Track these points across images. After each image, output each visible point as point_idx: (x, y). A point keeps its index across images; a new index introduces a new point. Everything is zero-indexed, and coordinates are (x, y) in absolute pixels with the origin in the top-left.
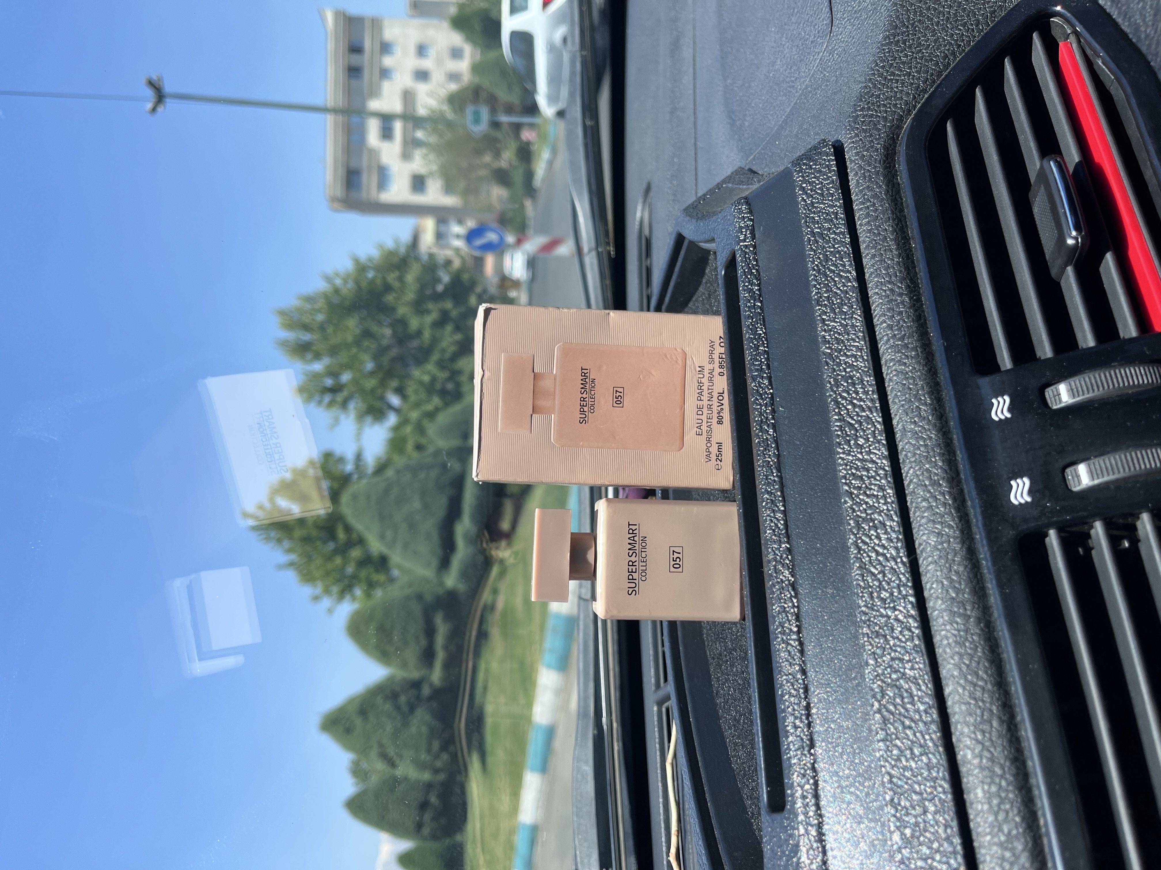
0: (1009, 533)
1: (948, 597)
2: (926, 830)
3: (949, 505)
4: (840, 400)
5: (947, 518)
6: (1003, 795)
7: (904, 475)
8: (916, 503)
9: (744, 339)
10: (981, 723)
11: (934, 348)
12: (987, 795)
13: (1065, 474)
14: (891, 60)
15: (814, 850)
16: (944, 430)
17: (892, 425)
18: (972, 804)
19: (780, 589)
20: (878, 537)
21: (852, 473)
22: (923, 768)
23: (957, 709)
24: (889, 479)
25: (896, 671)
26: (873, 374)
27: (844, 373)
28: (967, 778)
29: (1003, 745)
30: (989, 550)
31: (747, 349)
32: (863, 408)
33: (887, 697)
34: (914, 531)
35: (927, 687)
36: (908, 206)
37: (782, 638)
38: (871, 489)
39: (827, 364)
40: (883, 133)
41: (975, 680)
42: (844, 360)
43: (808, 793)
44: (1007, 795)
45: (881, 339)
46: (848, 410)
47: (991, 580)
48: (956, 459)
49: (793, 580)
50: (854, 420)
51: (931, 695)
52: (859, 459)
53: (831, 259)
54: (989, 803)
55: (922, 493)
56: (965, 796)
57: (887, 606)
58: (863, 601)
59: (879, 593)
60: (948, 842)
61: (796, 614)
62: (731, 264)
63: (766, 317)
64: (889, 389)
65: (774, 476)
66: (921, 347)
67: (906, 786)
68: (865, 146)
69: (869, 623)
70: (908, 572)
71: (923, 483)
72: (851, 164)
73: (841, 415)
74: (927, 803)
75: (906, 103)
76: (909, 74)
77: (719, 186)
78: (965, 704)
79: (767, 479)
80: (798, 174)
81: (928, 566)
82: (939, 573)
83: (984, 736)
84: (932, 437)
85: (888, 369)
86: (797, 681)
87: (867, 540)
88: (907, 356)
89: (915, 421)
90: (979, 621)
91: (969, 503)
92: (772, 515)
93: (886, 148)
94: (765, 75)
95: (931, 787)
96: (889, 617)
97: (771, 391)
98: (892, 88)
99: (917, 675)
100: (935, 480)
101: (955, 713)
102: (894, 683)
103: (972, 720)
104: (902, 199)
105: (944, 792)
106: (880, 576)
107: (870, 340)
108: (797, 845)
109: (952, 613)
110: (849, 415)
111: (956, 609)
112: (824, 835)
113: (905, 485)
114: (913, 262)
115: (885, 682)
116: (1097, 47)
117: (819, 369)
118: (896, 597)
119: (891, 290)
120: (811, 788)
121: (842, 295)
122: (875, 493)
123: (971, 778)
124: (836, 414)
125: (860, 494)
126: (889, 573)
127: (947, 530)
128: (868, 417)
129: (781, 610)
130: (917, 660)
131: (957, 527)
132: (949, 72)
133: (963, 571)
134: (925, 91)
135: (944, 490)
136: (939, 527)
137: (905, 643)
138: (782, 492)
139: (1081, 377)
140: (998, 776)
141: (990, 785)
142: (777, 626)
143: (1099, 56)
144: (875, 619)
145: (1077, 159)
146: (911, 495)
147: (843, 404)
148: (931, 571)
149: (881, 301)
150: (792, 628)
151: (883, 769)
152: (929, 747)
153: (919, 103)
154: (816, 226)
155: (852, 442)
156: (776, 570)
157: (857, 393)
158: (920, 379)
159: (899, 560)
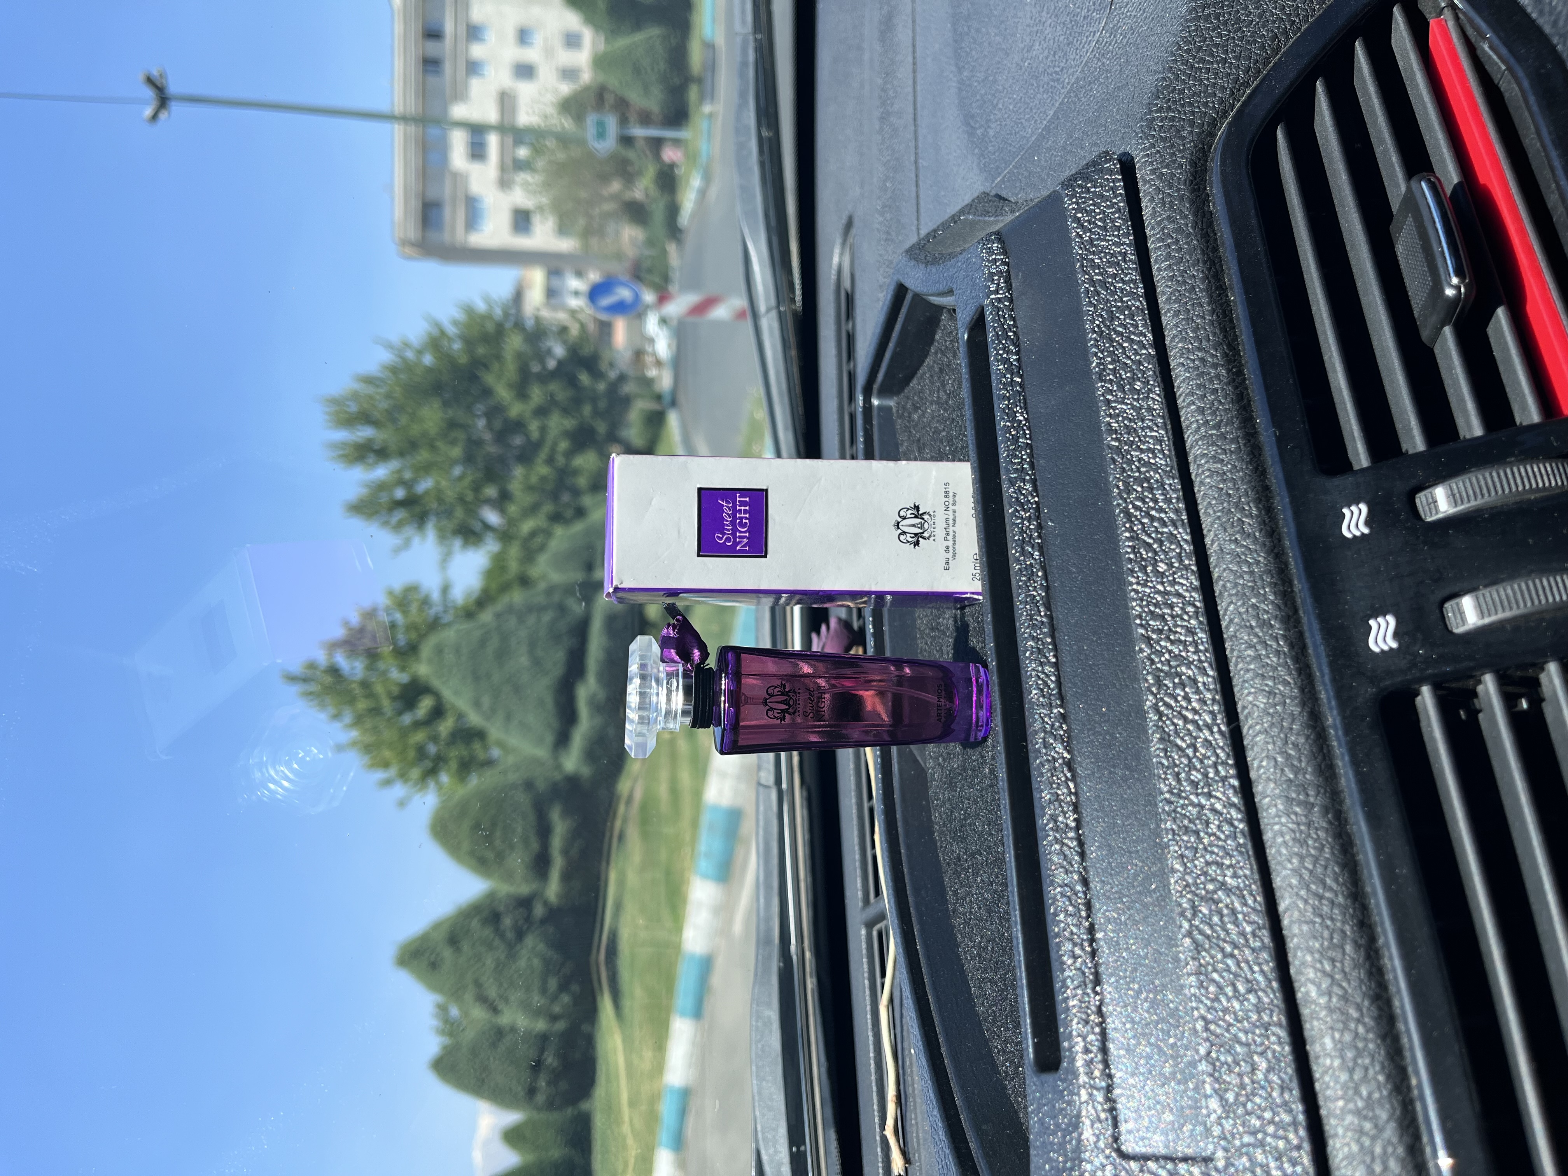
0: (1367, 692)
1: (1284, 778)
2: (1254, 1094)
3: (1285, 653)
4: (1132, 511)
5: (1282, 671)
6: (1360, 1045)
7: (1221, 613)
8: (1239, 651)
9: (998, 427)
10: (1329, 948)
11: (1262, 438)
12: (1339, 1046)
13: (1444, 610)
14: (1200, 42)
15: (1100, 1122)
16: (1276, 551)
17: (1204, 545)
18: (1318, 1057)
19: (1051, 770)
20: (1186, 698)
21: (1150, 610)
22: (1250, 1011)
23: (1296, 930)
24: (1201, 619)
25: (1213, 880)
26: (1177, 475)
27: (1137, 474)
28: (1311, 1023)
29: (1360, 978)
30: (1339, 714)
31: (1002, 442)
32: (1164, 521)
33: (1200, 915)
34: (1236, 690)
35: (1256, 900)
36: (1223, 243)
37: (1055, 837)
38: (1176, 632)
39: (1114, 461)
40: (1190, 142)
41: (1321, 891)
42: (1137, 456)
43: (1094, 1045)
44: (1366, 1046)
45: (1188, 426)
46: (1143, 524)
47: (1342, 754)
48: (1292, 591)
49: (1069, 757)
50: (1152, 538)
51: (1261, 911)
52: (1158, 592)
53: (1118, 317)
54: (1342, 1057)
55: (1246, 638)
56: (1308, 1047)
57: (1199, 791)
58: (1166, 785)
59: (1189, 773)
60: (1285, 1111)
61: (1073, 804)
62: (978, 324)
63: (1029, 398)
64: (1199, 496)
65: (1041, 616)
66: (1244, 438)
67: (1227, 1035)
68: (1164, 161)
69: (1174, 815)
70: (1228, 746)
71: (1248, 624)
72: (1144, 185)
73: (1134, 531)
74: (1256, 1058)
75: (1221, 102)
76: (1224, 61)
77: (954, 219)
78: (1306, 922)
79: (1031, 620)
80: (1070, 200)
81: (1255, 736)
82: (1270, 747)
83: (1334, 966)
84: (1259, 561)
85: (1198, 469)
86: (1076, 895)
87: (1173, 703)
88: (1225, 450)
89: (1236, 539)
90: (1326, 810)
91: (1310, 651)
92: (1040, 668)
93: (1193, 164)
94: (1018, 64)
95: (1260, 1036)
96: (1202, 807)
97: (1036, 499)
98: (1201, 80)
99: (1242, 885)
100: (1264, 620)
101: (1295, 935)
102: (1209, 896)
103: (1317, 945)
104: (1216, 234)
105: (1280, 1043)
106: (1190, 752)
107: (1173, 428)
108: (1078, 1116)
109: (1289, 800)
110: (1146, 532)
111: (1294, 795)
112: (1114, 1101)
113: (1223, 626)
114: (1231, 321)
115: (1197, 895)
116: (1483, 25)
117: (1103, 469)
118: (1212, 779)
119: (1202, 360)
120: (1097, 1040)
121: (1134, 367)
122: (1183, 638)
123: (1315, 1023)
124: (1127, 530)
125: (1161, 639)
126: (1203, 746)
127: (1282, 689)
128: (1171, 534)
129: (1052, 798)
130: (1241, 864)
131: (1295, 683)
132: (1280, 59)
133: (1303, 744)
134: (1246, 84)
135: (1277, 633)
136: (1270, 683)
137: (1225, 841)
138: (1053, 637)
139: (1465, 477)
140: (1353, 1019)
141: (1342, 1032)
142: (1048, 820)
143: (1484, 38)
144: (1183, 809)
145: (1456, 180)
146: (1231, 640)
147: (1136, 516)
148: (1260, 744)
149: (1188, 375)
150: (1069, 822)
151: (1196, 1013)
152: (1258, 982)
153: (1239, 101)
154: (1097, 271)
155: (1149, 569)
156: (1046, 745)
157: (1156, 501)
158: (1243, 480)
159: (1215, 729)
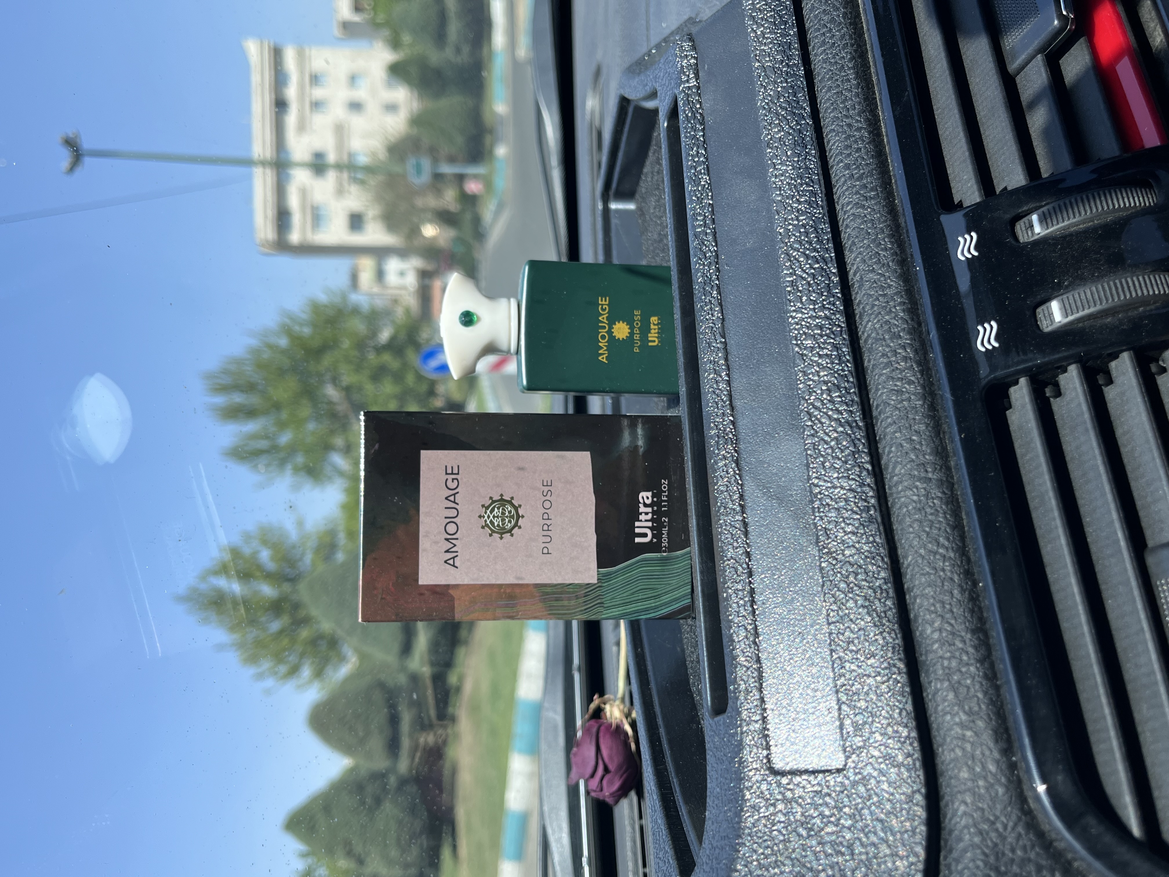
1: (909, 460)
3: (911, 359)
5: (909, 374)
6: (964, 670)
7: (861, 331)
8: (874, 360)
9: (686, 192)
10: (940, 593)
13: (1037, 314)
16: (905, 276)
17: (848, 277)
18: (929, 683)
20: (832, 401)
21: (804, 332)
23: (914, 582)
26: (828, 221)
27: (796, 222)
28: (925, 655)
29: (964, 616)
31: (689, 204)
32: (817, 259)
34: (871, 392)
35: (883, 561)
36: (868, 28)
37: (724, 520)
39: (778, 213)
41: (935, 548)
43: (753, 687)
44: (968, 670)
45: (837, 181)
48: (918, 308)
51: (887, 569)
53: (783, 95)
54: (949, 680)
55: (880, 348)
57: (841, 475)
58: (814, 472)
60: (902, 727)
64: (845, 237)
65: (717, 343)
70: (864, 438)
71: (882, 337)
73: (792, 268)
77: (666, 40)
80: (747, 2)
82: (898, 435)
83: (944, 608)
85: (845, 214)
87: (820, 406)
88: (866, 197)
90: (941, 483)
91: (930, 355)
92: (716, 385)
96: (842, 487)
97: (716, 249)
99: (873, 549)
100: (895, 333)
101: (913, 587)
103: (931, 592)
104: (861, 22)
105: (899, 672)
106: (833, 443)
107: (825, 183)
108: (740, 744)
109: (913, 477)
110: (801, 268)
112: (768, 731)
113: (862, 342)
114: (873, 93)
117: (770, 219)
119: (849, 125)
120: (755, 682)
122: (829, 353)
123: (929, 655)
124: (787, 268)
125: (813, 355)
126: (843, 440)
127: (908, 387)
129: (723, 489)
130: (873, 532)
133: (924, 431)
135: (904, 343)
136: (898, 383)
142: (719, 507)
144: (827, 490)
146: (868, 353)
148: (889, 434)
149: (837, 138)
150: (737, 508)
155: (804, 299)
156: (718, 446)
158: (880, 221)
159: (854, 424)
